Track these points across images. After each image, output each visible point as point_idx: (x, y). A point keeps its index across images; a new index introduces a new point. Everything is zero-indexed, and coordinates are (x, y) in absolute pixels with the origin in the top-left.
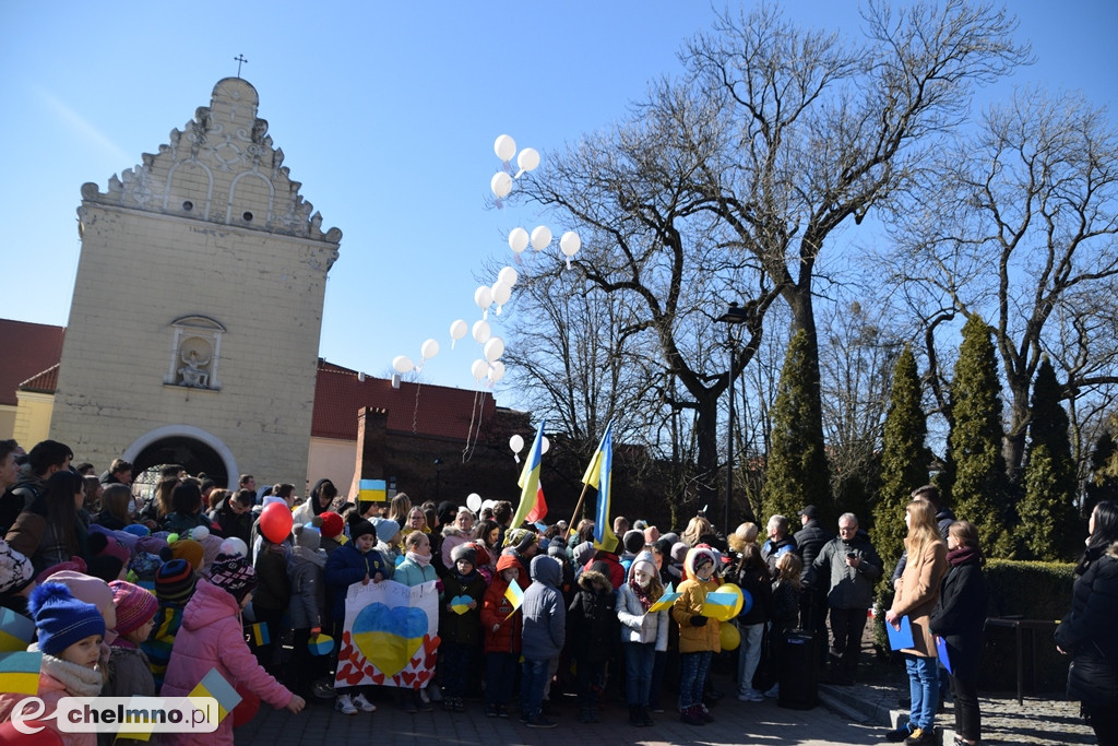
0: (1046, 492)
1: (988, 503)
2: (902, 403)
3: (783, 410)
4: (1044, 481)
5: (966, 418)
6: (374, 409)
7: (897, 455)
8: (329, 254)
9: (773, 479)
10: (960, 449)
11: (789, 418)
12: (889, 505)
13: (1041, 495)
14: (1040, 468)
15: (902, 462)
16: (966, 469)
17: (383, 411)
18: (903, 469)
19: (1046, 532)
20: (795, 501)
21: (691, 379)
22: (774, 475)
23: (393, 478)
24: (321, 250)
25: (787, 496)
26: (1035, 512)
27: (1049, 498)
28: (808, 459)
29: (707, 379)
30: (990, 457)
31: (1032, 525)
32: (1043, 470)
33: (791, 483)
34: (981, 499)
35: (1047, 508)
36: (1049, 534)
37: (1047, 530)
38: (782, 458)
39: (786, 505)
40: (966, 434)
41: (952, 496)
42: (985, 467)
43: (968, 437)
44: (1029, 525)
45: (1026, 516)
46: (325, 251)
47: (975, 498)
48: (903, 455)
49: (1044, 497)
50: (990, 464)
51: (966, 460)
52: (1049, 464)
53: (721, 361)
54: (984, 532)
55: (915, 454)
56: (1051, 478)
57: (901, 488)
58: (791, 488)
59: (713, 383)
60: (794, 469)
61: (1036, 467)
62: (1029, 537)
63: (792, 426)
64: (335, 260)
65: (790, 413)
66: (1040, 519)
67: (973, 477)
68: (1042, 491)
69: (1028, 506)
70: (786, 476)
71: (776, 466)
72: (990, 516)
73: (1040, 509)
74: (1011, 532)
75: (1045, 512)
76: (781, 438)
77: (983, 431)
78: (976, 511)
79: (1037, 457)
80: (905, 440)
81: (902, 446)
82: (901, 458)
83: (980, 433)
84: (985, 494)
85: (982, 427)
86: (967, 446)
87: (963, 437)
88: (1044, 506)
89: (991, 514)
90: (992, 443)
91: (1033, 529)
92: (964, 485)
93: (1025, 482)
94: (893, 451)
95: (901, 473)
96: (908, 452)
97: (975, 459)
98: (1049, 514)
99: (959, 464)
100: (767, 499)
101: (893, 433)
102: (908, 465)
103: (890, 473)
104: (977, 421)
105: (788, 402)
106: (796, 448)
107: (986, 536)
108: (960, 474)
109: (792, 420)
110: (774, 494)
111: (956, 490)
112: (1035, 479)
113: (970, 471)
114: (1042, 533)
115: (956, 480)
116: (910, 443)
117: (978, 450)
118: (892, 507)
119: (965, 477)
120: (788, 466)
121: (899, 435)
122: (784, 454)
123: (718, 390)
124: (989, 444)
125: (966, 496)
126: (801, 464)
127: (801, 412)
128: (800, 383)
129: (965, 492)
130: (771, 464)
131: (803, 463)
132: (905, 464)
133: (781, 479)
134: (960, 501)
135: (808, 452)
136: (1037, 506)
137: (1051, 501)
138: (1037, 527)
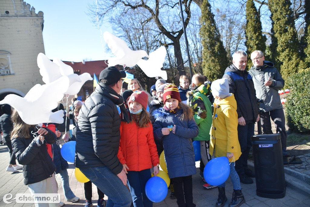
1: (293, 52)
2: (251, 19)
3: (204, 31)
5: (278, 19)
6: (76, 71)
8: (40, 21)
9: (205, 59)
10: (278, 32)
11: (207, 34)
15: (255, 42)
16: (282, 40)
17: (79, 71)
18: (256, 45)
20: (216, 66)
22: (205, 58)
24: (37, 20)
25: (212, 64)
28: (218, 48)
29: (174, 33)
30: (291, 33)
33: (213, 59)
34: (290, 50)
38: (207, 50)
39: (212, 68)
41: (277, 51)
42: (290, 37)
43: (281, 27)
45: (309, 54)
46: (39, 20)
47: (287, 50)
48: (255, 39)
50: (291, 35)
51: (281, 36)
53: (180, 27)
55: (260, 38)
58: (213, 61)
60: (213, 53)
63: (209, 37)
64: (43, 22)
65: (207, 32)
67: (285, 42)
70: (210, 57)
71: (205, 54)
72: (294, 56)
74: (304, 61)
76: (206, 42)
77: (287, 23)
78: (288, 55)
80: (255, 33)
81: (254, 36)
82: (255, 40)
84: (291, 48)
86: (281, 30)
87: (278, 27)
90: (291, 27)
92: (281, 46)
96: (257, 37)
97: (284, 35)
99: (278, 39)
100: (204, 68)
101: (250, 31)
102: (258, 43)
104: (284, 19)
105: (206, 28)
106: (212, 45)
108: (279, 43)
109: (209, 34)
110: (207, 65)
111: (279, 49)
113: (283, 40)
115: (278, 45)
116: (257, 34)
117: (286, 31)
119: (282, 43)
120: (210, 53)
121: (252, 31)
124: (289, 28)
125: (283, 51)
126: (215, 51)
127: (211, 30)
128: (209, 19)
129: (282, 49)
130: (204, 53)
131: (216, 50)
132: (257, 42)
133: (208, 58)
134: (281, 53)
135: (217, 45)
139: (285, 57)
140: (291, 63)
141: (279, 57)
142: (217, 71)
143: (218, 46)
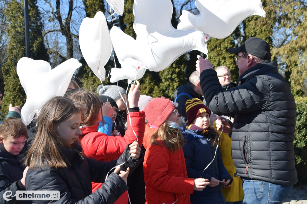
19: (175, 87)
26: (170, 76)
27: (175, 68)
31: (168, 83)
35: (175, 73)
36: (177, 87)
37: (176, 85)
38: (19, 45)
44: (166, 83)
45: (165, 79)
49: (173, 68)
54: (146, 88)
66: (172, 80)
73: (172, 75)
74: (159, 87)
75: (175, 76)
88: (173, 72)
91: (169, 85)
114: (173, 87)
126: (33, 50)
131: (35, 49)
135: (38, 41)
136: (170, 73)
137: (177, 70)
138: (171, 84)
140: (144, 88)
143: (39, 43)
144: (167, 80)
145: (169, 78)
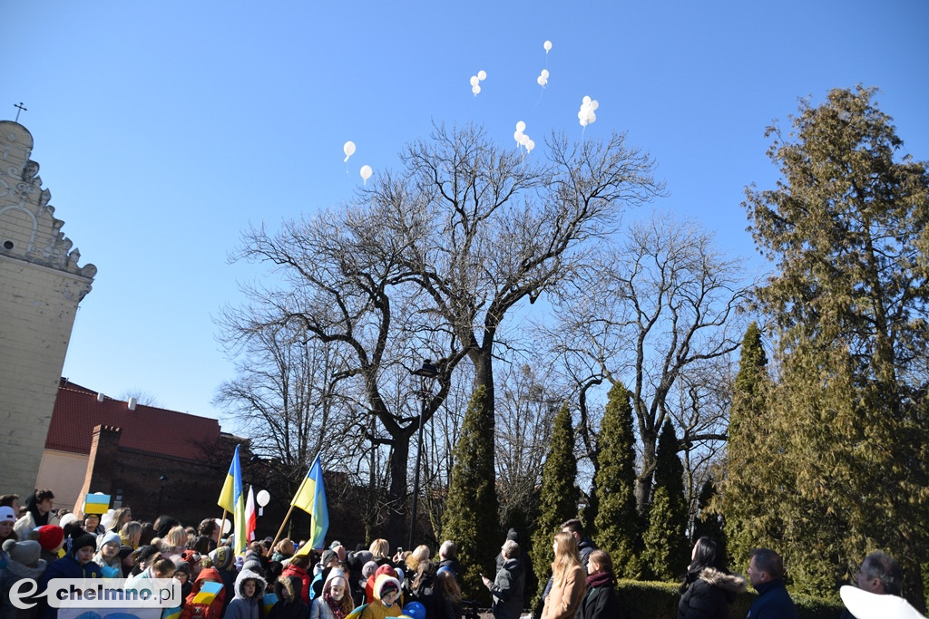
0: (665, 525)
1: (622, 533)
2: (559, 449)
3: (464, 450)
4: (663, 516)
5: (607, 464)
6: (109, 428)
7: (553, 491)
8: (82, 287)
9: (451, 508)
10: (602, 488)
11: (468, 457)
12: (544, 533)
13: (661, 526)
14: (661, 505)
15: (556, 497)
16: (606, 504)
17: (117, 430)
18: (557, 503)
19: (663, 557)
20: (469, 527)
21: (389, 420)
22: (452, 504)
23: (120, 491)
24: (75, 283)
25: (462, 522)
26: (655, 541)
27: (666, 529)
28: (481, 492)
29: (402, 421)
30: (624, 495)
31: (653, 551)
32: (663, 507)
33: (467, 511)
34: (616, 529)
35: (665, 537)
36: (666, 558)
37: (664, 554)
38: (460, 490)
39: (462, 530)
40: (607, 477)
41: (594, 526)
42: (620, 504)
43: (608, 479)
44: (651, 551)
45: (649, 544)
46: (79, 284)
47: (612, 528)
48: (558, 491)
49: (663, 528)
50: (625, 501)
51: (606, 497)
52: (667, 502)
53: (415, 406)
54: (618, 556)
55: (567, 491)
56: (668, 513)
57: (555, 518)
58: (466, 516)
59: (407, 424)
60: (469, 500)
61: (658, 504)
62: (652, 561)
63: (470, 464)
64: (88, 292)
65: (470, 453)
66: (660, 546)
67: (611, 512)
68: (662, 524)
69: (651, 536)
70: (462, 505)
71: (455, 496)
72: (623, 543)
73: (660, 538)
74: (638, 557)
75: (663, 540)
76: (461, 473)
77: (620, 474)
78: (612, 538)
79: (659, 497)
80: (560, 480)
81: (557, 484)
82: (556, 494)
83: (618, 476)
84: (619, 525)
85: (620, 471)
86: (608, 486)
87: (605, 479)
88: (663, 535)
89: (624, 541)
90: (626, 484)
91: (654, 554)
92: (603, 518)
93: (649, 516)
94: (550, 488)
95: (556, 507)
96: (562, 489)
97: (613, 496)
98: (667, 542)
99: (600, 501)
100: (445, 524)
101: (551, 474)
102: (562, 500)
103: (547, 505)
104: (616, 466)
105: (468, 444)
106: (472, 483)
107: (619, 559)
108: (601, 509)
109: (471, 459)
110: (452, 521)
111: (598, 521)
112: (657, 514)
113: (608, 506)
114: (661, 558)
115: (598, 513)
116: (563, 482)
117: (616, 489)
118: (547, 534)
119: (605, 511)
120: (465, 497)
121: (555, 475)
122: (462, 487)
123: (410, 431)
124: (624, 485)
125: (605, 527)
126: (476, 496)
127: (478, 453)
128: (479, 429)
129: (604, 523)
130: (451, 495)
131: (478, 495)
132: (559, 499)
133: (458, 507)
134: (600, 531)
136: (658, 536)
137: (668, 532)
138: (657, 552)
139: (607, 540)
141: (595, 538)
142: (470, 538)
143: (484, 487)
144: (652, 546)
145: (656, 543)
